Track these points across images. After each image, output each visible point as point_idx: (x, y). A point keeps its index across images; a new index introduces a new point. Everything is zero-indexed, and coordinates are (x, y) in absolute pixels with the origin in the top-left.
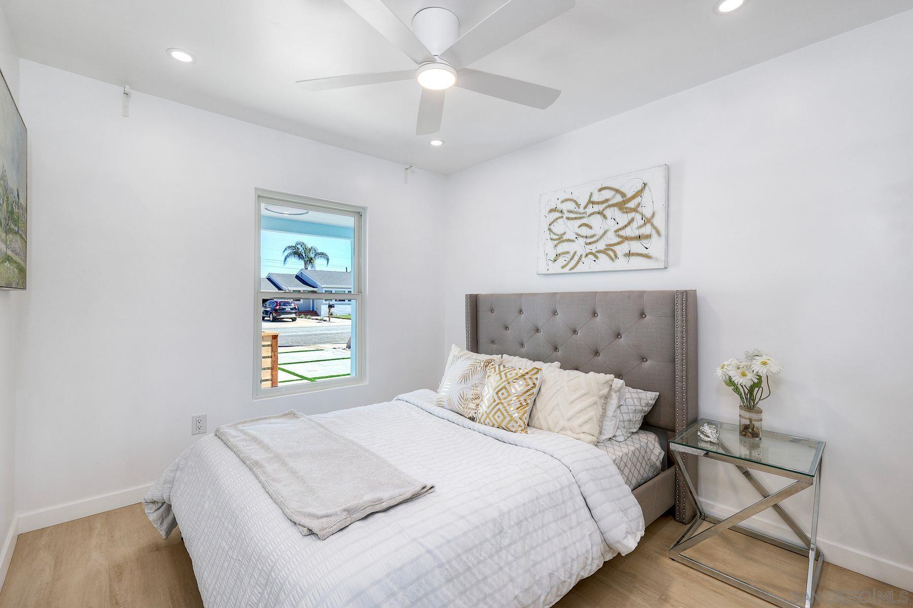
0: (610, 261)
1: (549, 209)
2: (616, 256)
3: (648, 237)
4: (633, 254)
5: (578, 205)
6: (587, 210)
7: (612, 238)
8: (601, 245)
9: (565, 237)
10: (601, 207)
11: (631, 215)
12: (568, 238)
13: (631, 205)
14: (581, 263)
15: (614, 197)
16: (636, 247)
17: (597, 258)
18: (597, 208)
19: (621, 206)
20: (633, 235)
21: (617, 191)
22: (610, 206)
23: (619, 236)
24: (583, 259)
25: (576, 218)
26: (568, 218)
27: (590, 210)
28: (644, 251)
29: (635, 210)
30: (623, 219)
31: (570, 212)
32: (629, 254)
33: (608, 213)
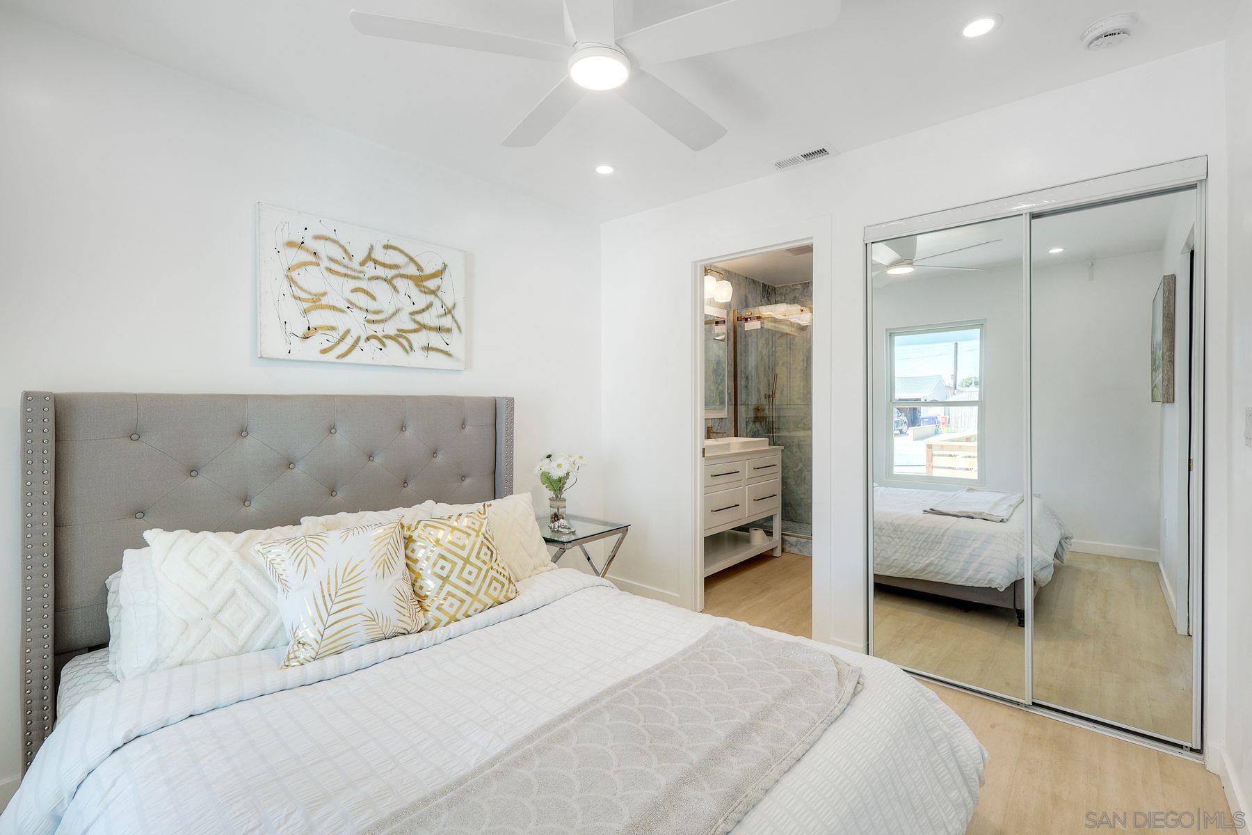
0: (404, 353)
1: (287, 239)
2: (411, 348)
3: (449, 330)
4: (433, 349)
5: (351, 257)
6: (364, 268)
7: (405, 323)
8: (391, 328)
9: (324, 301)
10: (389, 273)
11: (431, 298)
12: (331, 303)
13: (431, 284)
14: (357, 349)
15: (407, 264)
16: (436, 340)
17: (384, 345)
18: (381, 271)
19: (419, 280)
20: (432, 325)
21: (411, 259)
22: (402, 276)
23: (415, 321)
24: (362, 343)
25: (345, 275)
26: (330, 270)
27: (370, 269)
28: (445, 348)
29: (433, 292)
30: (422, 300)
31: (331, 259)
32: (428, 348)
33: (399, 283)
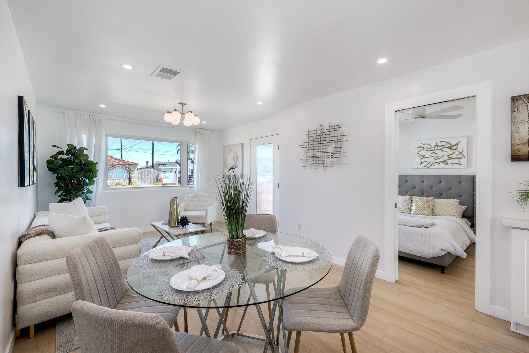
0: (445, 165)
1: (418, 147)
2: (447, 164)
3: (460, 158)
4: (454, 163)
5: (431, 146)
6: (435, 148)
7: (446, 158)
8: (441, 160)
9: (425, 157)
10: (441, 148)
11: (453, 151)
12: (426, 157)
13: (454, 148)
14: (432, 165)
15: (447, 144)
16: (455, 161)
17: (439, 164)
18: (439, 148)
19: (450, 148)
20: (454, 157)
21: (448, 143)
22: (445, 147)
23: (449, 157)
24: (433, 164)
25: (430, 150)
26: (427, 150)
27: (436, 148)
28: (459, 163)
29: (455, 149)
30: (450, 152)
31: (427, 148)
32: (453, 163)
33: (444, 149)
